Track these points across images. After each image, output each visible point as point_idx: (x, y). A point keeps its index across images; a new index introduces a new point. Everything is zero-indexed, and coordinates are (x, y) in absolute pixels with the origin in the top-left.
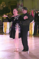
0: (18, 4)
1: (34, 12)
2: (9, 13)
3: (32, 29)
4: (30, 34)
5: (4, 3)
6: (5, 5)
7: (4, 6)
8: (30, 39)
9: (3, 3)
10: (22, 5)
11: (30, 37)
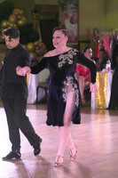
0: (61, 13)
1: (110, 40)
2: (36, 43)
3: (105, 89)
4: (99, 106)
5: (21, 12)
6: (24, 18)
7: (20, 22)
8: (99, 120)
9: (16, 11)
10: (75, 18)
11: (99, 116)
